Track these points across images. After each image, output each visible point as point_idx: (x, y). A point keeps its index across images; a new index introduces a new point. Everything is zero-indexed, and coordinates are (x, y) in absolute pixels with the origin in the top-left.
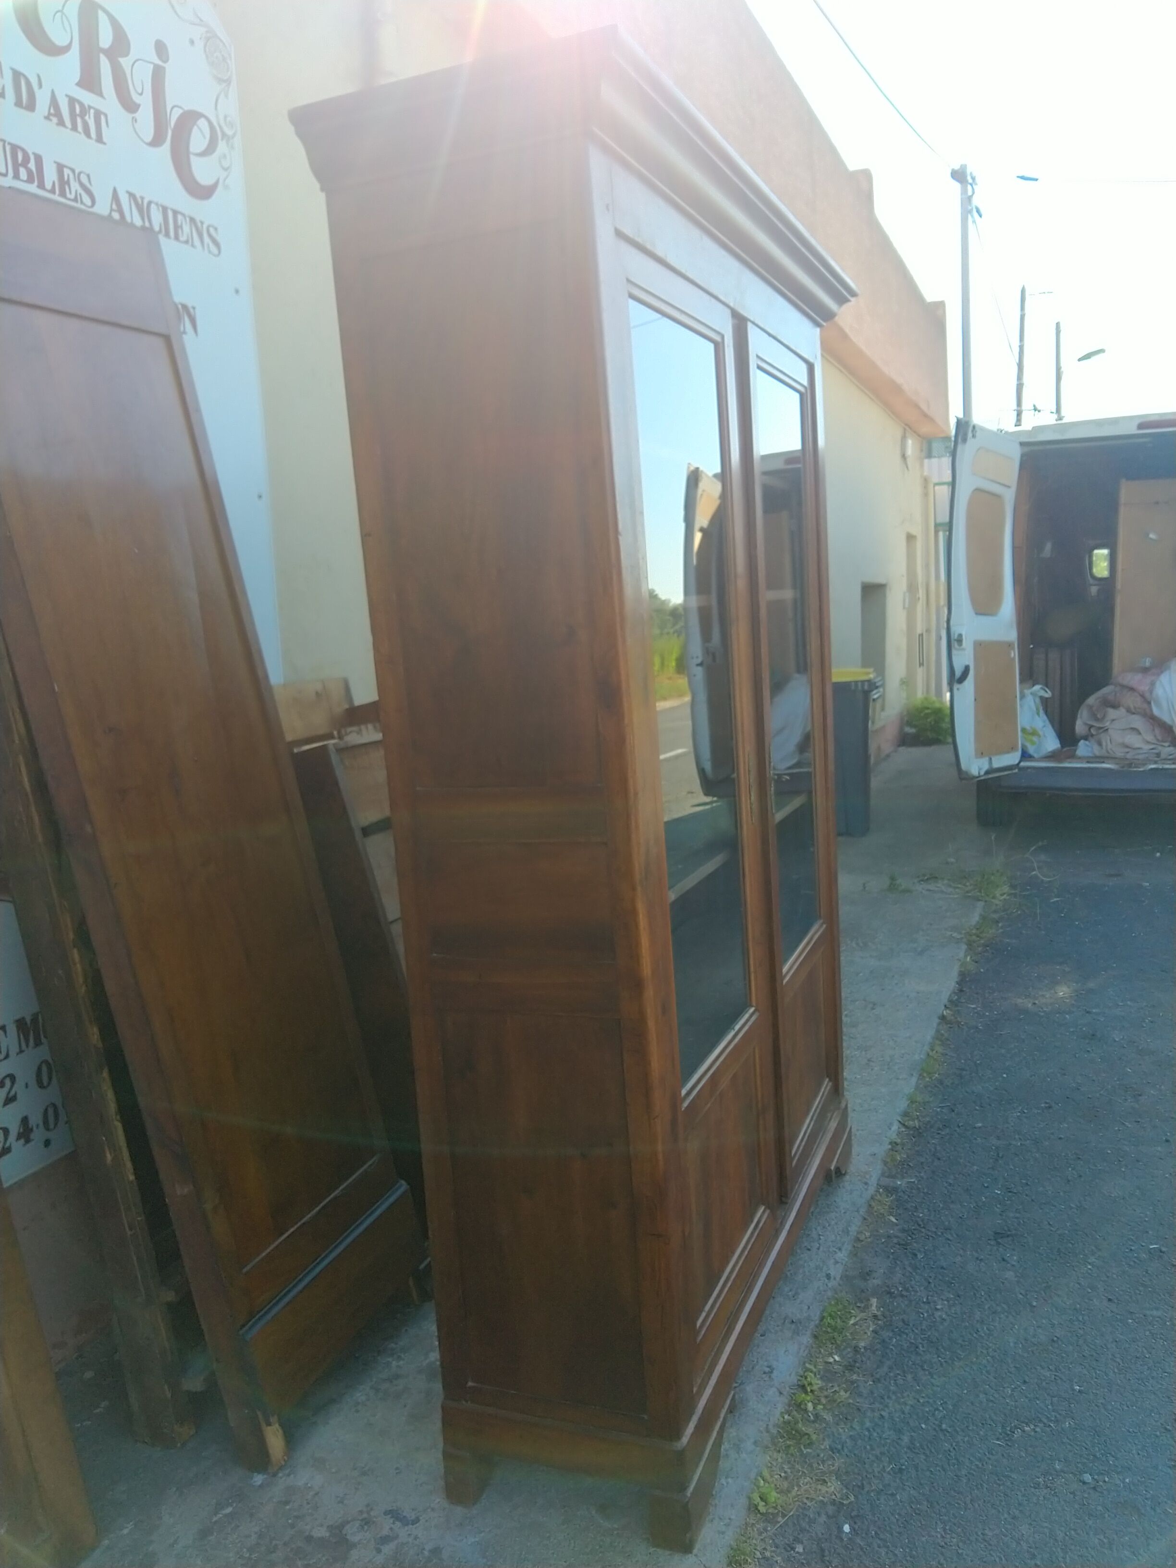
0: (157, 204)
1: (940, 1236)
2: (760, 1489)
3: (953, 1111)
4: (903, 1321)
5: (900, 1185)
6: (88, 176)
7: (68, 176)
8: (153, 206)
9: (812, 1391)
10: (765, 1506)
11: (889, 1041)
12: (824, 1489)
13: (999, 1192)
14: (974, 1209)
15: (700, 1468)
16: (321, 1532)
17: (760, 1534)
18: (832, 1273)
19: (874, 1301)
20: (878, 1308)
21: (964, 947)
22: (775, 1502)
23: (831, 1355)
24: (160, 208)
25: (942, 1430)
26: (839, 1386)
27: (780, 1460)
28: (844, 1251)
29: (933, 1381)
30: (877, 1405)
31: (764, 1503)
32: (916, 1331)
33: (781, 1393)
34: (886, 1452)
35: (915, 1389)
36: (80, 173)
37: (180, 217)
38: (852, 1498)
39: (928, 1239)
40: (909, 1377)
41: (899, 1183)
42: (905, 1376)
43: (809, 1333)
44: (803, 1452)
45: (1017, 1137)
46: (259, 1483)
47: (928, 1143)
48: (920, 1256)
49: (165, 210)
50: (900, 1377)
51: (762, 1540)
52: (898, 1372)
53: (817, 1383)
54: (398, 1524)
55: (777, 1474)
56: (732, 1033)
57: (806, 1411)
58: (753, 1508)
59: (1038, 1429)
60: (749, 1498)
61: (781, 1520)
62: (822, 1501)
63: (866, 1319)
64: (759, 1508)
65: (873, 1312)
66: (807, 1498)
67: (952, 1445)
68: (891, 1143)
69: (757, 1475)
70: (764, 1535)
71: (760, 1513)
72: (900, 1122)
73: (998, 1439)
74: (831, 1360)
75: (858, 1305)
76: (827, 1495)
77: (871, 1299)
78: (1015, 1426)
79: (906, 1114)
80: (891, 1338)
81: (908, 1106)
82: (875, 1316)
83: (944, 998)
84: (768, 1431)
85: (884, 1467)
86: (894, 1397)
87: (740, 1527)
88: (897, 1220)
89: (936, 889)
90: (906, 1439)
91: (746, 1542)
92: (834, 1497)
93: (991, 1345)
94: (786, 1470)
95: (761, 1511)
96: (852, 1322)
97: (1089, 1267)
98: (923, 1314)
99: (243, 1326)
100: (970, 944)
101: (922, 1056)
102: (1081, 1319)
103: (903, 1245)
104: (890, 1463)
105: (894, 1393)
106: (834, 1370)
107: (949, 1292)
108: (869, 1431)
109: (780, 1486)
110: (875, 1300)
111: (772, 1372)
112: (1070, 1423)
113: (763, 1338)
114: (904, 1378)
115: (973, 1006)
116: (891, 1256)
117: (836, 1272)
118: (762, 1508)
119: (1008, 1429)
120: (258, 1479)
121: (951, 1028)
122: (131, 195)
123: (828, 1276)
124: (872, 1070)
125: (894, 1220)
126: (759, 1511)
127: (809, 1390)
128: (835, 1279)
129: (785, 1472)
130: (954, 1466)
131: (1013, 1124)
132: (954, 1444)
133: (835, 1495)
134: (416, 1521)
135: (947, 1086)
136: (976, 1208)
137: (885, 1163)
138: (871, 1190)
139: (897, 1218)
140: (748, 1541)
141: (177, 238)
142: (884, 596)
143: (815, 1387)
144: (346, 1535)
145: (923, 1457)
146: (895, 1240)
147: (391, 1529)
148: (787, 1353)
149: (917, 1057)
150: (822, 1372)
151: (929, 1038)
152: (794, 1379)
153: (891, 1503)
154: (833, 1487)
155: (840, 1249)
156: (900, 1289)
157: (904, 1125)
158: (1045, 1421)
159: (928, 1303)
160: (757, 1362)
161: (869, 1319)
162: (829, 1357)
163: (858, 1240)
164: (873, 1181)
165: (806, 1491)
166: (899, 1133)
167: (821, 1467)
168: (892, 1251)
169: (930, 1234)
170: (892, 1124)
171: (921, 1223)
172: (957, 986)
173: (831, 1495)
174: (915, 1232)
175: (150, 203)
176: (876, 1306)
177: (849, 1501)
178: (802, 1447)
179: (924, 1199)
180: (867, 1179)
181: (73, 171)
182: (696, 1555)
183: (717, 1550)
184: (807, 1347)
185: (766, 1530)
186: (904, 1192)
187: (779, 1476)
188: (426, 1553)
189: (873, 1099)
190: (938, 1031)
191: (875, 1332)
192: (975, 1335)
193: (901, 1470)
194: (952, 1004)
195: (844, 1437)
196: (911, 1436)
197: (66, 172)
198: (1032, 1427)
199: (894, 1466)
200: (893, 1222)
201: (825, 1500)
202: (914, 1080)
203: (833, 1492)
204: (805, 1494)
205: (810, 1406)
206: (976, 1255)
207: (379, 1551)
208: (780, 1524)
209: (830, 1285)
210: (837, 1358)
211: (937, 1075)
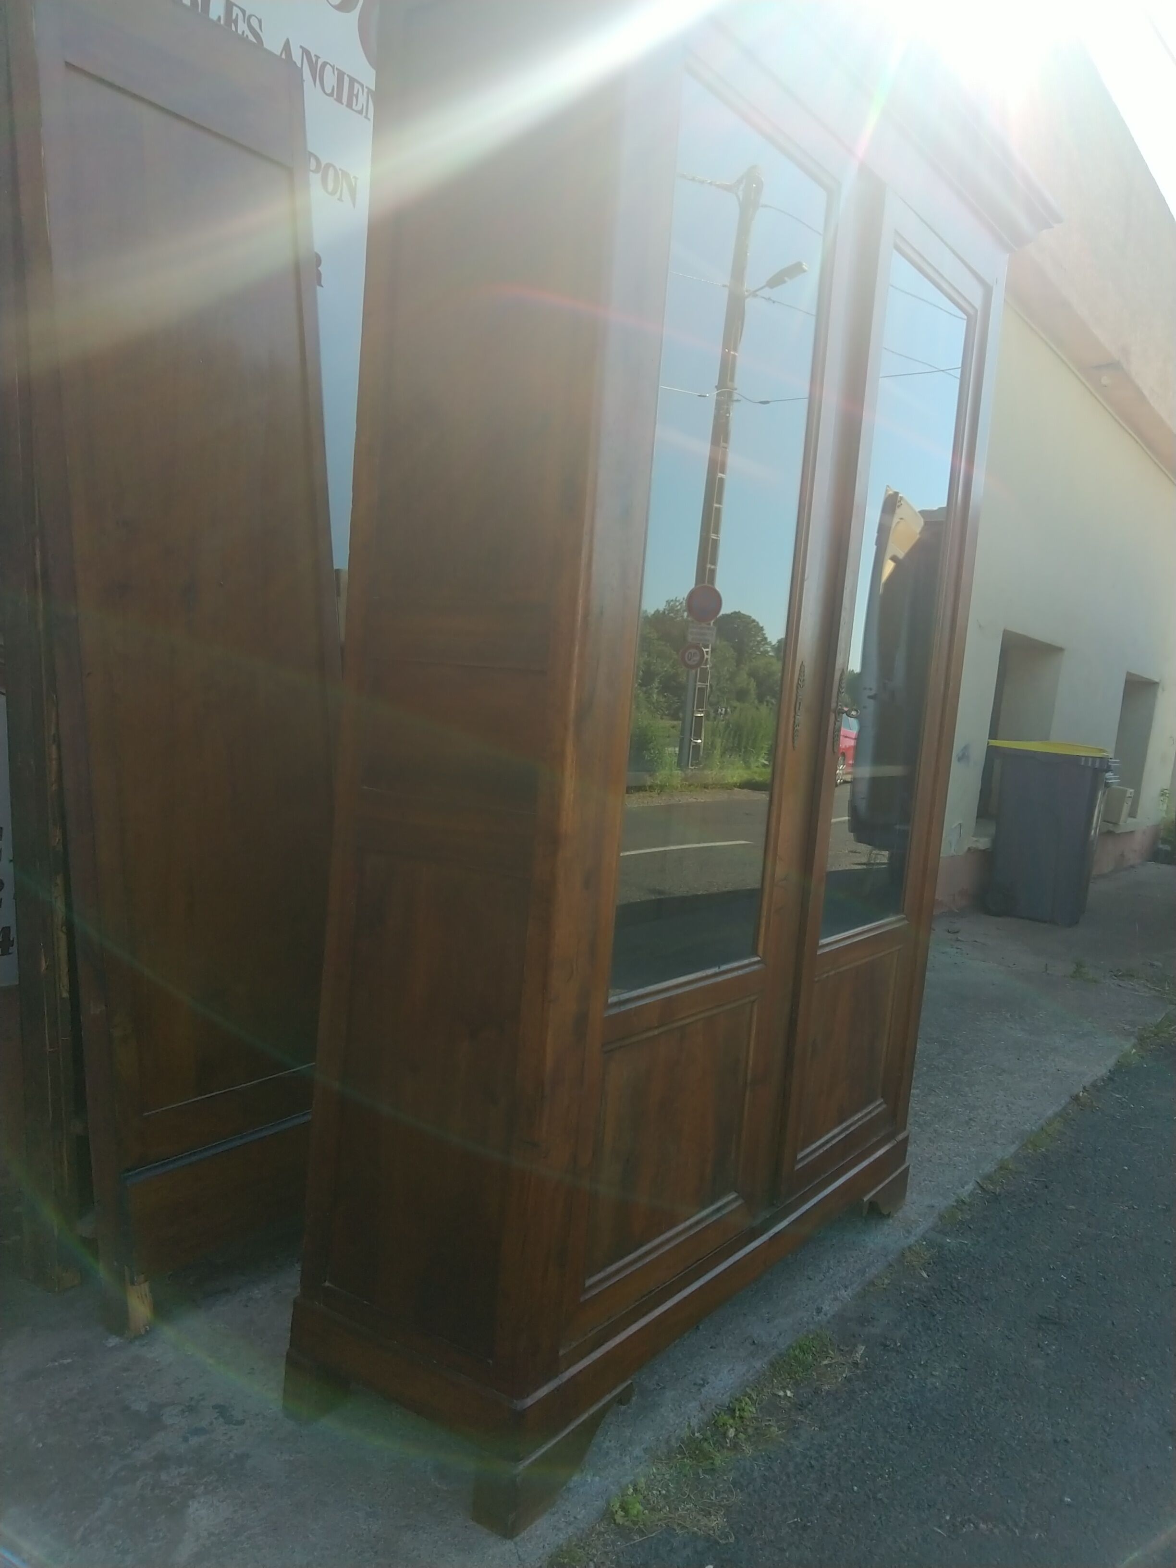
0: (333, 67)
1: (972, 1304)
2: (625, 1498)
3: (1046, 1187)
4: (886, 1376)
5: (949, 1243)
6: (260, 21)
7: (237, 15)
8: (328, 68)
9: (741, 1417)
10: (625, 1517)
11: (1002, 1107)
12: (704, 1521)
13: (1065, 1278)
14: (1027, 1287)
15: (549, 1446)
16: (141, 1407)
17: (605, 1545)
18: (826, 1308)
19: (861, 1349)
20: (862, 1357)
21: (1133, 1040)
22: (637, 1516)
23: (784, 1388)
24: (336, 72)
25: (875, 1498)
26: (777, 1421)
27: (667, 1476)
28: (849, 1290)
29: (891, 1446)
30: (812, 1453)
31: (622, 1513)
32: (896, 1390)
33: (702, 1409)
34: (798, 1503)
35: (865, 1448)
36: (250, 16)
37: (356, 85)
38: (732, 1540)
39: (957, 1303)
40: (865, 1435)
41: (948, 1240)
42: (860, 1432)
43: (766, 1359)
44: (700, 1476)
45: (1114, 1229)
46: (111, 1345)
47: (1003, 1211)
48: (939, 1318)
49: (341, 75)
50: (853, 1431)
51: (605, 1552)
52: (854, 1426)
53: (751, 1410)
54: (221, 1420)
55: (657, 1490)
56: (715, 970)
57: (725, 1435)
58: (608, 1515)
59: (996, 1531)
60: (608, 1502)
61: (637, 1539)
62: (694, 1533)
63: (844, 1364)
64: (616, 1517)
65: (855, 1359)
66: (679, 1524)
67: (880, 1518)
68: (957, 1201)
69: (631, 1483)
70: (609, 1548)
71: (615, 1523)
72: (978, 1183)
73: (940, 1527)
74: (781, 1393)
75: (841, 1347)
76: (703, 1528)
77: (858, 1345)
78: (969, 1519)
79: (989, 1178)
80: (862, 1390)
81: (995, 1171)
82: (856, 1364)
83: (1087, 1081)
84: (668, 1442)
85: (787, 1518)
86: (835, 1451)
87: (583, 1530)
88: (928, 1276)
89: (1130, 987)
90: (828, 1498)
91: (584, 1549)
92: (711, 1532)
93: (980, 1427)
94: (670, 1488)
95: (617, 1521)
96: (826, 1362)
97: (1143, 1378)
98: (913, 1376)
99: (129, 1170)
100: (1141, 1040)
101: (1033, 1128)
102: (1107, 1429)
103: (924, 1302)
104: (795, 1516)
105: (838, 1445)
106: (780, 1405)
107: (956, 1361)
108: (788, 1476)
109: (654, 1502)
110: (863, 1348)
111: (703, 1385)
112: (1040, 1535)
113: (712, 1350)
114: (858, 1434)
115: (1117, 1096)
116: (904, 1310)
117: (830, 1307)
118: (619, 1518)
119: (959, 1520)
120: (113, 1341)
121: (1081, 1110)
122: (306, 52)
123: (819, 1310)
124: (970, 1128)
125: (925, 1275)
126: (615, 1520)
127: (737, 1415)
128: (826, 1315)
129: (668, 1491)
130: (871, 1540)
131: (1114, 1216)
132: (884, 1518)
133: (714, 1531)
134: (242, 1422)
135: (1052, 1162)
136: (1029, 1286)
137: (941, 1217)
138: (912, 1240)
139: (929, 1274)
140: (587, 1548)
141: (349, 105)
142: (1155, 696)
143: (746, 1414)
144: (162, 1415)
145: (839, 1521)
146: (916, 1296)
147: (211, 1423)
148: (731, 1372)
149: (1027, 1127)
150: (764, 1403)
151: (1050, 1113)
152: (726, 1399)
153: (776, 1559)
154: (717, 1522)
155: (846, 1287)
156: (899, 1344)
157: (981, 1187)
158: (1010, 1523)
159: (925, 1366)
160: (693, 1372)
161: (848, 1364)
162: (781, 1389)
163: (872, 1283)
164: (919, 1231)
165: (680, 1516)
166: (971, 1194)
167: (713, 1498)
168: (908, 1305)
169: (961, 1298)
170: (967, 1183)
171: (955, 1285)
172: (1108, 1074)
173: (710, 1530)
174: (944, 1293)
175: (325, 64)
176: (862, 1354)
177: (727, 1542)
178: (700, 1471)
179: (971, 1263)
180: (912, 1228)
181: (244, 12)
182: (516, 1544)
183: (541, 1545)
184: (758, 1371)
185: (613, 1543)
186: (950, 1251)
187: (658, 1493)
188: (232, 1456)
189: (957, 1155)
190: (1064, 1109)
191: (848, 1380)
192: (966, 1413)
193: (805, 1528)
194: (1095, 1088)
195: (756, 1474)
196: (836, 1495)
197: (236, 10)
198: (991, 1526)
199: (799, 1520)
200: (922, 1276)
201: (700, 1533)
202: (1012, 1149)
203: (713, 1527)
204: (678, 1520)
205: (731, 1432)
206: (1006, 1333)
207: (186, 1440)
208: (634, 1542)
209: (816, 1319)
210: (789, 1393)
211: (1043, 1150)
